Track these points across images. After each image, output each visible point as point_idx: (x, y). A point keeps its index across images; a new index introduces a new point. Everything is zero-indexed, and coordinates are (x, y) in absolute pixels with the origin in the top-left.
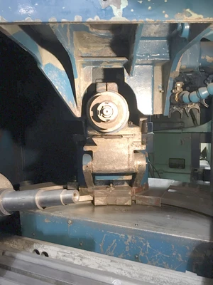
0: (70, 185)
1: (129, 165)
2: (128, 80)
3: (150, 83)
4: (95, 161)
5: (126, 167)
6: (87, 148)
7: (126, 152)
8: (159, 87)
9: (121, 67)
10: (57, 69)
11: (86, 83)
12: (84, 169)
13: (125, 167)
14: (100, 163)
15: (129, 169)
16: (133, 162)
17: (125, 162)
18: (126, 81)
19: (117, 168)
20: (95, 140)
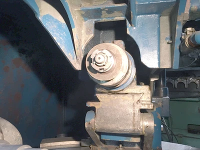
0: (84, 142)
1: (134, 126)
2: (131, 31)
3: (156, 33)
4: (98, 118)
5: (131, 128)
6: (90, 104)
7: (131, 110)
8: (166, 39)
9: (123, 18)
10: (57, 21)
11: (87, 36)
12: (86, 126)
13: (129, 128)
14: (103, 121)
15: (134, 131)
16: (139, 122)
17: (130, 122)
18: (128, 32)
19: (121, 128)
20: (98, 96)
